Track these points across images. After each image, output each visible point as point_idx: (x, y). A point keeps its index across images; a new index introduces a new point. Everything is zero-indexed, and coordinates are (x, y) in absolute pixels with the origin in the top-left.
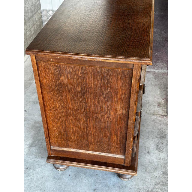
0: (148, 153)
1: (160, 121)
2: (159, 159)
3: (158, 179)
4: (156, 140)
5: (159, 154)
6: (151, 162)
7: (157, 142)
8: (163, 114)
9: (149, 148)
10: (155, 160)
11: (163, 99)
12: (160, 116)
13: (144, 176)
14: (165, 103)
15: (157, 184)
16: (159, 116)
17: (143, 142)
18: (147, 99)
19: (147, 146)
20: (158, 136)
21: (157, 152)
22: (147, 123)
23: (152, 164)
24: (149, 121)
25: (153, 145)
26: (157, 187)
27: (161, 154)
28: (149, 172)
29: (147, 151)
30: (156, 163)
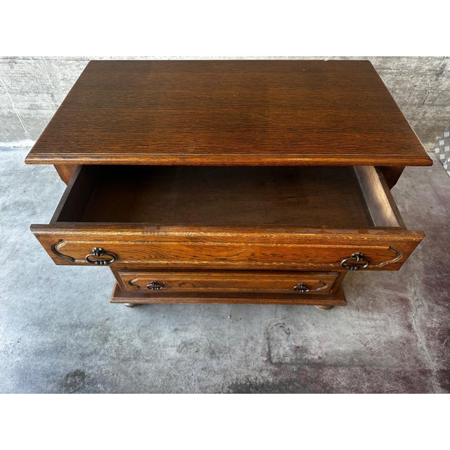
0: (176, 330)
1: (253, 350)
2: (165, 346)
3: (127, 343)
4: (205, 341)
5: (174, 346)
6: (158, 334)
7: (200, 344)
8: (272, 355)
9: (186, 331)
10: (162, 340)
11: (320, 358)
12: (267, 350)
13: (134, 324)
14: (309, 361)
15: (120, 341)
16: (267, 348)
17: (199, 321)
18: (311, 326)
19: (190, 327)
20: (213, 345)
21: (179, 342)
22: (242, 327)
23: (155, 335)
24: (248, 330)
25: (192, 336)
26: (115, 341)
27: (175, 349)
28: (139, 331)
29: (180, 328)
30: (156, 341)
